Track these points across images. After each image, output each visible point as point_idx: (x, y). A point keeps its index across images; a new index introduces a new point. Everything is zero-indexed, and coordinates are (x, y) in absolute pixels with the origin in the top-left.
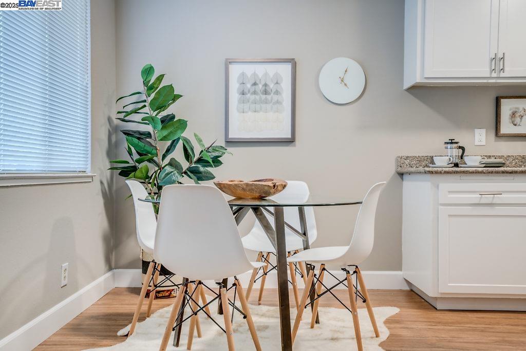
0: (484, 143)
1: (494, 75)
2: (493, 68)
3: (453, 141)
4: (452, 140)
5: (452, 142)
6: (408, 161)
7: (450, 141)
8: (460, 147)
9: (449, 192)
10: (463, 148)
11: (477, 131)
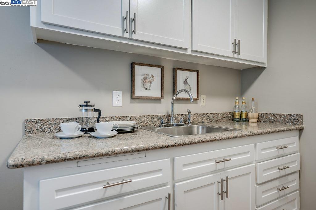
0: (121, 105)
1: (127, 35)
2: (125, 28)
3: (89, 104)
4: (87, 102)
5: (87, 105)
6: (39, 124)
7: (85, 104)
8: (95, 110)
9: (57, 191)
10: (99, 111)
11: (115, 93)
